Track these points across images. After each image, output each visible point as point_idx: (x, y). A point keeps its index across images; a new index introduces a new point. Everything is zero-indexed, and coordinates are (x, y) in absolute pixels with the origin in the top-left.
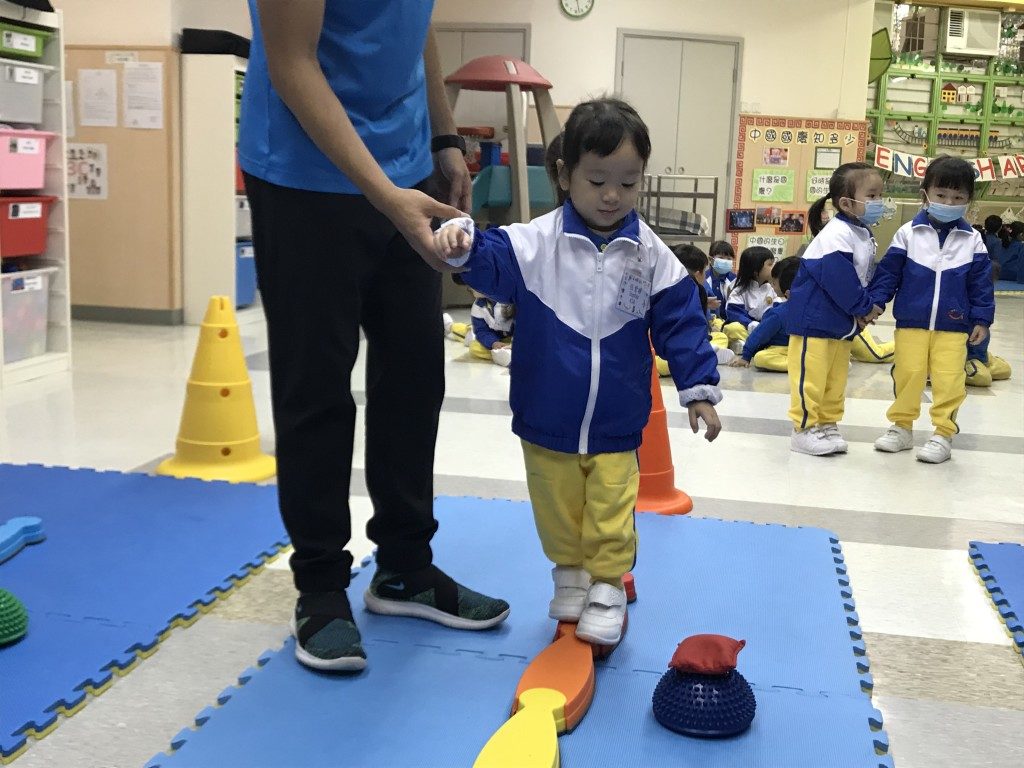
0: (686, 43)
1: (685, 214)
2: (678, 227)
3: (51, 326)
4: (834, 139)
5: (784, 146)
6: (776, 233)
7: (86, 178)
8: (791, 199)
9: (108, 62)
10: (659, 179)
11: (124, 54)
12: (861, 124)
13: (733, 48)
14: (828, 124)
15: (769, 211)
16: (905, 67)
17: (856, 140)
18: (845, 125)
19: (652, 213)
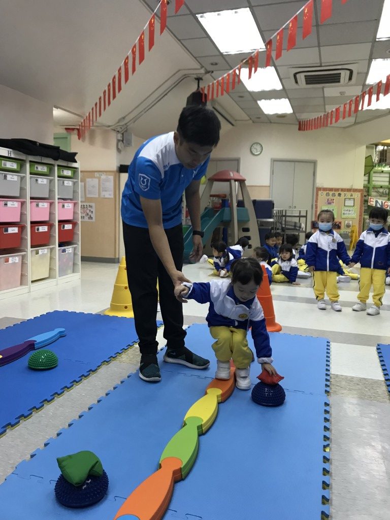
0: (296, 163)
1: (295, 223)
2: (293, 227)
3: (74, 264)
4: (351, 195)
5: (333, 198)
7: (88, 214)
9: (96, 176)
10: (286, 211)
11: (101, 173)
12: (362, 190)
13: (313, 164)
14: (349, 190)
16: (380, 168)
17: (360, 195)
18: (355, 190)
19: (283, 223)
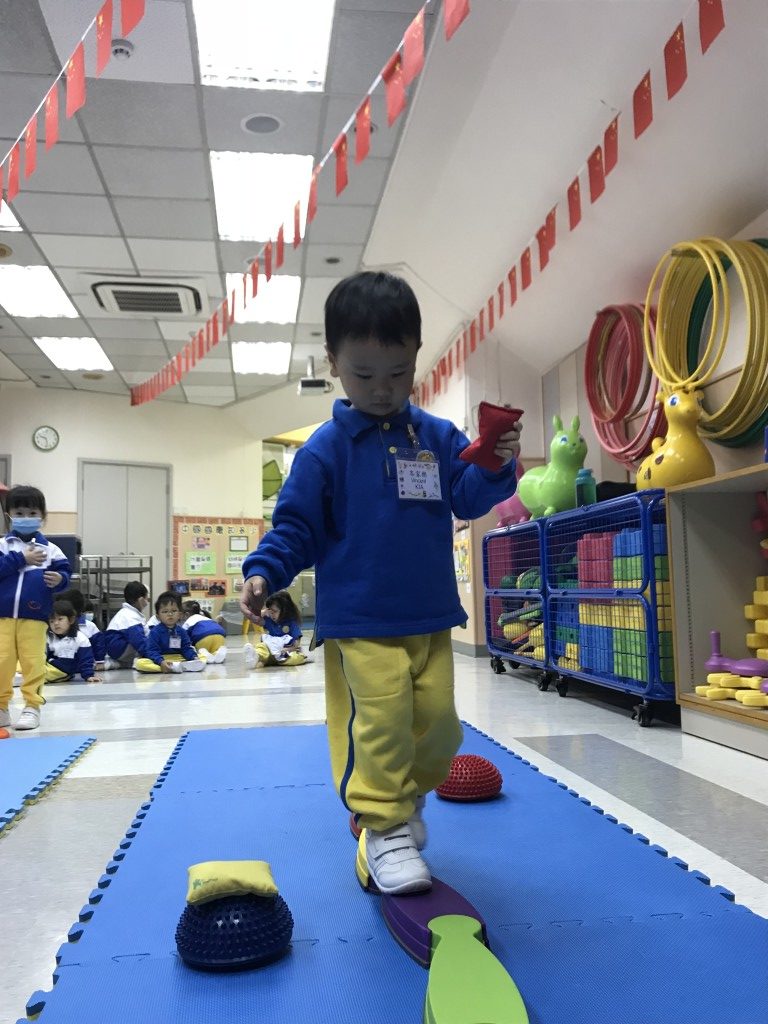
0: (131, 469)
4: (242, 530)
5: (207, 536)
6: (206, 597)
8: (214, 573)
12: (260, 521)
13: (164, 472)
14: (237, 521)
15: (200, 581)
17: (257, 531)
18: (249, 521)
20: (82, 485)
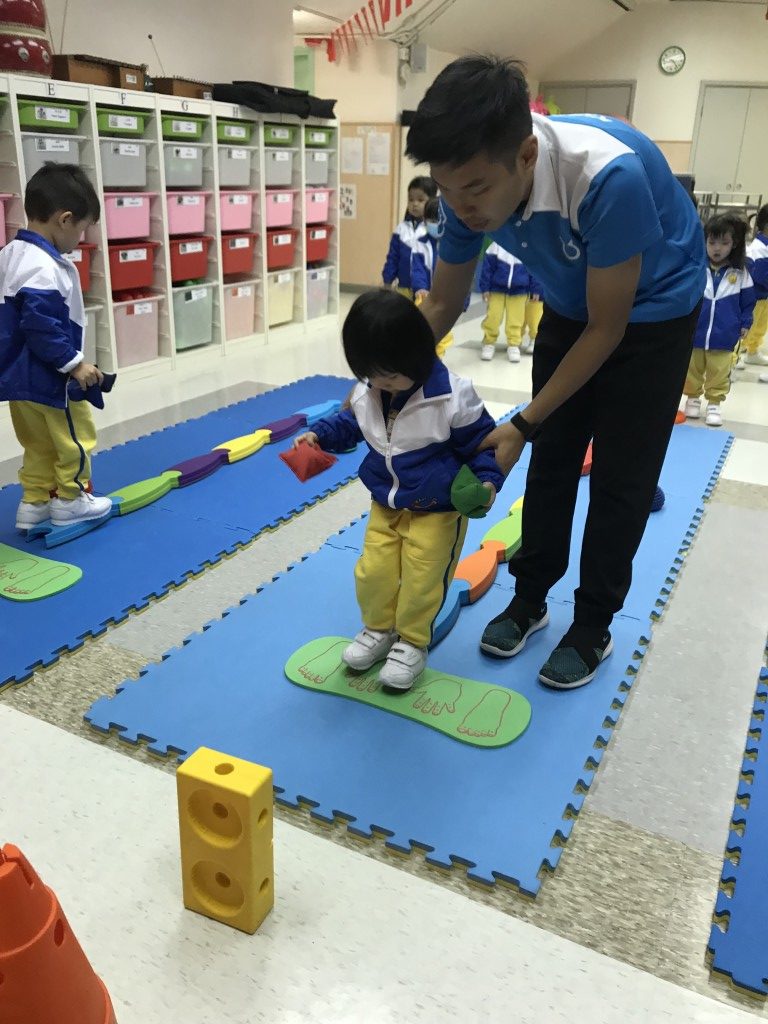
0: (754, 91)
3: (329, 299)
7: (344, 206)
9: (359, 132)
11: (367, 128)
20: (701, 112)
